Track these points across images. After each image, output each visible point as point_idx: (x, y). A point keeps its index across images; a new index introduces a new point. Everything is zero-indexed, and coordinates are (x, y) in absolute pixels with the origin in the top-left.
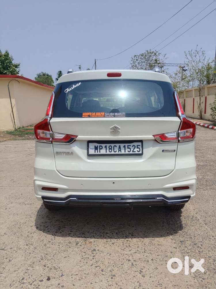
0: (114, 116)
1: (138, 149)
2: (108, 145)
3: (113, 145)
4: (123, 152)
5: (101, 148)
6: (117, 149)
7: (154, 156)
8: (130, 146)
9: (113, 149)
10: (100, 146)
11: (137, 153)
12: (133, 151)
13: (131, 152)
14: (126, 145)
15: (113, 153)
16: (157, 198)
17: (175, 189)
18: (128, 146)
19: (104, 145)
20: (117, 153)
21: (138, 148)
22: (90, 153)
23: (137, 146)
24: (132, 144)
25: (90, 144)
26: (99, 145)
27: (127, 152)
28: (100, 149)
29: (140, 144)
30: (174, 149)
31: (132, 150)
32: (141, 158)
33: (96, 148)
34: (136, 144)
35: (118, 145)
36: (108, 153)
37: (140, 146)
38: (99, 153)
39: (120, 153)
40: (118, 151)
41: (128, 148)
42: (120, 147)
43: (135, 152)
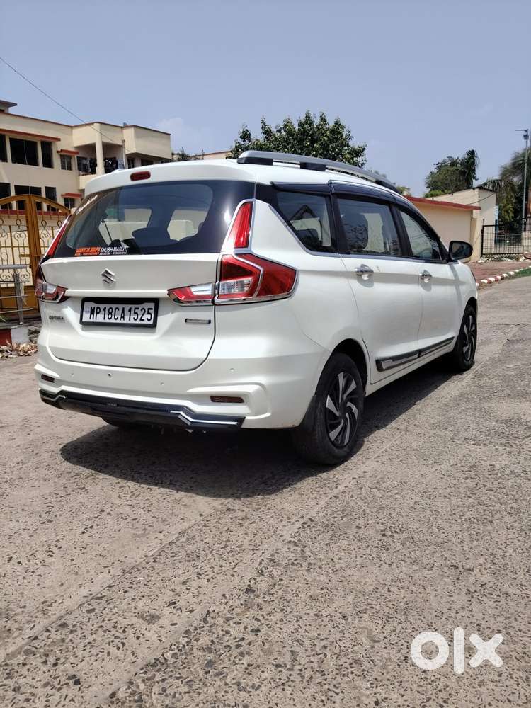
0: (112, 253)
1: (149, 317)
2: (108, 306)
3: (114, 306)
4: (126, 320)
5: (98, 310)
6: (118, 315)
7: (172, 330)
8: (138, 309)
9: (113, 314)
10: (97, 308)
11: (146, 322)
12: (141, 320)
13: (138, 322)
14: (133, 307)
15: (113, 321)
16: (172, 411)
17: (216, 399)
18: (135, 309)
19: (102, 307)
20: (118, 321)
21: (148, 313)
22: (83, 320)
23: (149, 309)
24: (140, 307)
25: (86, 304)
26: (96, 305)
27: (132, 321)
28: (97, 313)
29: (152, 305)
30: (208, 319)
31: (140, 317)
32: (154, 332)
33: (92, 312)
34: (146, 306)
35: (121, 307)
36: (107, 320)
37: (151, 309)
38: (95, 321)
39: (122, 321)
40: (120, 317)
41: (135, 313)
42: (123, 312)
43: (143, 320)
